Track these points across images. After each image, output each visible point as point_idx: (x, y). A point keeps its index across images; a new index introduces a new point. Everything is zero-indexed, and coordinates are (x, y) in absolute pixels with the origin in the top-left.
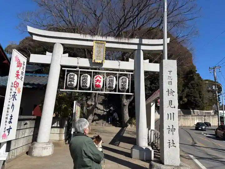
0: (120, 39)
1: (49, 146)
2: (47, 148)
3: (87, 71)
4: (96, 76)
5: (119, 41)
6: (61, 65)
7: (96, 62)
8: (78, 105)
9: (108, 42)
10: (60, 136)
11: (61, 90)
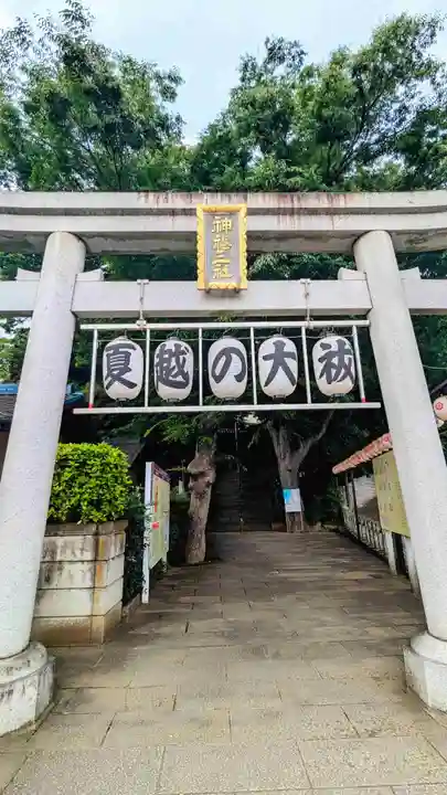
0: (299, 199)
1: (22, 679)
2: (11, 692)
5: (296, 205)
6: (73, 313)
7: (214, 284)
8: (160, 476)
9: (252, 212)
10: (93, 600)
11: (77, 411)
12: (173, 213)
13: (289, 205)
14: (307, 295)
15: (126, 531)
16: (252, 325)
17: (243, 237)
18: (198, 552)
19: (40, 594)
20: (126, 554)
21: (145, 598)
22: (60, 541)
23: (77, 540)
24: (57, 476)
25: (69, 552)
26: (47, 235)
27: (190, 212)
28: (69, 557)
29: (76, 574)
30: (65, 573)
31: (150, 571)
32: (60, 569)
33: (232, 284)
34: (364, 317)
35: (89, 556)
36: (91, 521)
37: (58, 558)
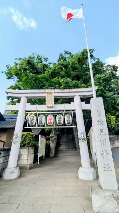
1: (15, 171)
3: (43, 113)
4: (48, 116)
5: (63, 91)
6: (25, 110)
7: (48, 106)
8: (43, 137)
9: (55, 93)
10: (28, 161)
11: (25, 128)
12: (42, 93)
13: (62, 91)
14: (64, 107)
15: (34, 149)
16: (55, 112)
17: (53, 97)
18: (52, 155)
19: (18, 160)
20: (34, 153)
21: (38, 163)
22: (22, 150)
23: (25, 150)
24: (22, 138)
25: (23, 152)
26: (21, 97)
27: (45, 93)
28: (23, 153)
29: (24, 157)
30: (23, 156)
31: (40, 157)
32: (22, 156)
33: (51, 106)
34: (75, 111)
35: (27, 153)
36: (27, 146)
37: (21, 154)
